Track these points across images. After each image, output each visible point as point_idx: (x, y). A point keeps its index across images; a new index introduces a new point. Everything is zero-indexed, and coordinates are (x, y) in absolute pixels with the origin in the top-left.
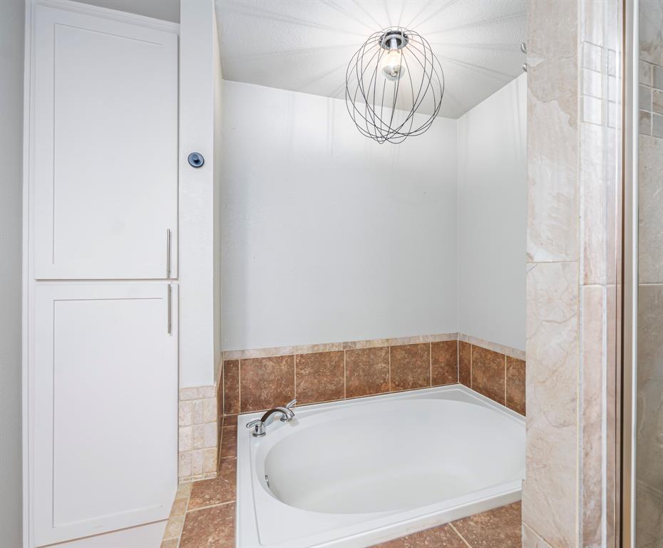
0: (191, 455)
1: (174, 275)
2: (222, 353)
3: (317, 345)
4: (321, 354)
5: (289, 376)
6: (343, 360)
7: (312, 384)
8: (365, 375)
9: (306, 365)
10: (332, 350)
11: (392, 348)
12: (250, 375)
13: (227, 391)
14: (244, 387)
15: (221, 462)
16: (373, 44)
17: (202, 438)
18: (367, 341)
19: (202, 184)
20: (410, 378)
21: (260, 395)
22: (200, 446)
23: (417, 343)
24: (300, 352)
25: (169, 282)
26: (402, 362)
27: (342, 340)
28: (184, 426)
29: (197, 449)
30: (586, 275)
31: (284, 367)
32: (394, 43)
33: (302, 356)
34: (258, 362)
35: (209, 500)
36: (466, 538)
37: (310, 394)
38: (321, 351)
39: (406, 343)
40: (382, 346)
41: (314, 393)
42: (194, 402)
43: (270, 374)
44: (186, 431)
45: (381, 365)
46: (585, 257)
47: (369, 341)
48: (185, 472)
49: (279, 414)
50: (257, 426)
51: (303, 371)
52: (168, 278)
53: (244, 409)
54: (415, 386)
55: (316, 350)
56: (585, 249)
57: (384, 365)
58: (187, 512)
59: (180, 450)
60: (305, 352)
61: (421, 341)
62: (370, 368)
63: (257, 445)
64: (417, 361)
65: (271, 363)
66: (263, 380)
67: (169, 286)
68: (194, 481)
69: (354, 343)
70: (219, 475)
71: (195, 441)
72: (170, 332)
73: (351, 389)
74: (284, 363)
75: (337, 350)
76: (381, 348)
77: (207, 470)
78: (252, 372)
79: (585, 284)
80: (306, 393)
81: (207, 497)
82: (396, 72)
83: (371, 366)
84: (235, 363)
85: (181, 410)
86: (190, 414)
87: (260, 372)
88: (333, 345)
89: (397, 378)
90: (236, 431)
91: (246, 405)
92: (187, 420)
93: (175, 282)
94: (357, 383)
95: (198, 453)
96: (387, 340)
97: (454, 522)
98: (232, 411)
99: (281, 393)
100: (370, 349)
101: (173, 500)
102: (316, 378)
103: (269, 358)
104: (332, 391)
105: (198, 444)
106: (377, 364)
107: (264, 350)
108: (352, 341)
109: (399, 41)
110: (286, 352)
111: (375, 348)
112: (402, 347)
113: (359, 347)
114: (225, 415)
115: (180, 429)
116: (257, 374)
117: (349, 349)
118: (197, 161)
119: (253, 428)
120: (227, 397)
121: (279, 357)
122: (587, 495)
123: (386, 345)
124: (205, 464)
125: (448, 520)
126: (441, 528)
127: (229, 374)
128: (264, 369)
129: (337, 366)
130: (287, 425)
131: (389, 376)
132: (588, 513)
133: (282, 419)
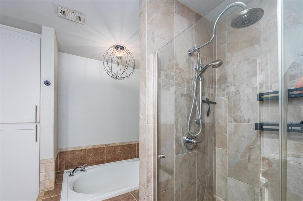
0: (44, 182)
1: (38, 121)
2: (58, 149)
3: (95, 145)
4: (97, 148)
5: (85, 156)
6: (105, 150)
7: (93, 159)
8: (113, 155)
9: (91, 152)
10: (101, 147)
11: (123, 145)
12: (69, 156)
13: (60, 163)
14: (67, 161)
15: (56, 184)
16: (113, 48)
17: (49, 176)
18: (114, 144)
19: (50, 91)
20: (129, 156)
21: (73, 164)
22: (48, 179)
23: (132, 143)
24: (89, 148)
25: (36, 124)
26: (126, 150)
27: (105, 143)
28: (42, 172)
29: (47, 180)
30: (148, 122)
31: (83, 153)
32: (119, 49)
33: (89, 149)
34: (72, 152)
35: (51, 195)
36: (133, 195)
37: (92, 162)
38: (97, 147)
39: (128, 144)
40: (119, 145)
41: (94, 162)
42: (46, 164)
43: (77, 156)
44: (43, 174)
45: (119, 152)
46: (148, 118)
47: (115, 143)
48: (42, 188)
49: (79, 169)
50: (71, 173)
51: (90, 155)
52: (36, 122)
53: (67, 168)
54: (131, 158)
55: (95, 147)
56: (147, 116)
57: (120, 151)
58: (42, 199)
59: (40, 181)
60: (91, 148)
61: (133, 143)
62: (115, 153)
63: (71, 178)
64: (132, 149)
65: (78, 152)
66: (74, 158)
67: (36, 125)
68: (45, 191)
69: (109, 144)
70: (55, 188)
71: (46, 177)
72: (36, 141)
73: (108, 160)
74: (83, 152)
75: (103, 147)
76: (119, 146)
77: (51, 187)
78: (70, 156)
79: (147, 124)
80: (91, 162)
81: (51, 194)
82: (120, 58)
83: (115, 152)
84: (63, 152)
85: (40, 167)
86: (44, 168)
87: (73, 155)
88: (101, 145)
89: (125, 156)
90: (63, 176)
91: (67, 167)
92: (43, 170)
93: (39, 124)
94: (110, 158)
95: (47, 181)
96: (121, 143)
97: (131, 192)
98: (62, 170)
99: (81, 162)
100: (115, 146)
101: (38, 196)
102: (95, 157)
103: (77, 150)
104: (101, 161)
105: (47, 178)
106: (118, 151)
107: (75, 147)
108: (109, 143)
109: (121, 49)
110: (83, 148)
111: (117, 146)
112: (127, 145)
113: (111, 145)
114: (59, 171)
115: (40, 174)
116: (72, 156)
117: (107, 146)
118: (47, 83)
119: (69, 173)
120: (60, 165)
121: (81, 150)
122: (148, 172)
123: (121, 145)
124: (50, 184)
125: (129, 191)
126: (127, 194)
127: (61, 157)
128: (75, 154)
129: (103, 152)
130: (83, 172)
131: (122, 155)
132: (148, 176)
133: (81, 171)
